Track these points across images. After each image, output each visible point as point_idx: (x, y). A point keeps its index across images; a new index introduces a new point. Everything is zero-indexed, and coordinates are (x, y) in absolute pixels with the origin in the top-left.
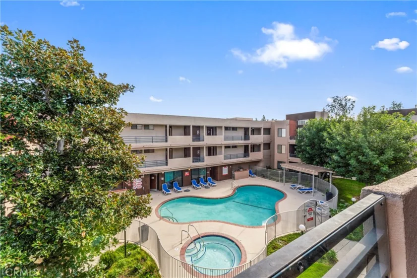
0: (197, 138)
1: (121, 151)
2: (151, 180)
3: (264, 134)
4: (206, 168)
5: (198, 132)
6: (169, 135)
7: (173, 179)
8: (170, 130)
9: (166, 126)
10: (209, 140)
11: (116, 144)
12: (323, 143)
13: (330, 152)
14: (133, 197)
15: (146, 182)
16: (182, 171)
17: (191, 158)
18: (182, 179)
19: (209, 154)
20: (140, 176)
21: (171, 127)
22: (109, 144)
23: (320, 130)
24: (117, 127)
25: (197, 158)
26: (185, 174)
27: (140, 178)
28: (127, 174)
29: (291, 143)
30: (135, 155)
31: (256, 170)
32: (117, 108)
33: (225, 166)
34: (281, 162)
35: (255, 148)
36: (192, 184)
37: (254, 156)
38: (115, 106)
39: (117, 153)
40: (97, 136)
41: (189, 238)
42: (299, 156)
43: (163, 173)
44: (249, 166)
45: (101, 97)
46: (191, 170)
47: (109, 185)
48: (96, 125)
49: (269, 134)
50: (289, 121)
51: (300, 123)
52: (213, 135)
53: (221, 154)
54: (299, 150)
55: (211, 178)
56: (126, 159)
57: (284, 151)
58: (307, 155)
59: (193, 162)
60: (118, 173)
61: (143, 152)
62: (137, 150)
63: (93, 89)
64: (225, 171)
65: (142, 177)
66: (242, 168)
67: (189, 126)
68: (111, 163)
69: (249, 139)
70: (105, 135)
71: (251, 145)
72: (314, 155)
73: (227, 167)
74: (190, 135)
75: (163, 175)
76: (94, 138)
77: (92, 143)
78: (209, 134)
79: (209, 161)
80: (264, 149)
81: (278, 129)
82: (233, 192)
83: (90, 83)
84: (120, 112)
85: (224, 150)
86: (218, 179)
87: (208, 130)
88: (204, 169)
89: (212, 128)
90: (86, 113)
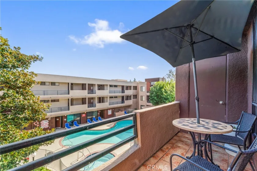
0: (91, 91)
1: (31, 101)
2: (56, 121)
3: (133, 90)
4: (97, 111)
5: (92, 88)
6: (71, 90)
7: (73, 119)
8: (72, 86)
9: (69, 84)
10: (99, 93)
11: (27, 96)
12: (162, 95)
13: (165, 100)
14: (41, 132)
15: (52, 123)
16: (80, 114)
17: (87, 105)
18: (80, 119)
19: (100, 102)
20: (47, 119)
21: (72, 84)
22: (22, 96)
23: (161, 88)
24: (28, 84)
25: (91, 104)
26: (82, 115)
27: (47, 120)
28: (36, 116)
29: (147, 95)
30: (42, 103)
31: (129, 111)
32: (29, 72)
33: (110, 109)
34: (143, 106)
35: (128, 98)
36: (87, 122)
37: (127, 103)
38: (27, 70)
39: (28, 102)
40: (11, 91)
41: (84, 156)
42: (151, 102)
43: (66, 115)
44: (125, 109)
45: (15, 64)
46: (87, 113)
47: (21, 124)
48: (11, 83)
49: (136, 89)
50: (146, 82)
51: (152, 83)
52: (102, 90)
53: (107, 102)
54: (151, 98)
55: (101, 117)
56: (36, 107)
57: (144, 100)
58: (155, 102)
59: (88, 107)
60: (28, 116)
61: (50, 101)
62: (45, 100)
63: (9, 58)
64: (110, 112)
65: (49, 119)
66: (120, 110)
67: (86, 84)
68: (23, 109)
69: (124, 93)
70: (18, 90)
71: (126, 96)
72: (159, 101)
73: (111, 110)
74: (86, 90)
75: (66, 117)
76: (9, 92)
77: (6, 95)
78: (99, 89)
79: (99, 106)
80: (133, 98)
81: (141, 87)
82: (114, 125)
83: (6, 54)
84: (31, 75)
85: (109, 99)
86: (105, 117)
87: (99, 87)
88: (96, 111)
89: (102, 85)
90: (3, 75)
